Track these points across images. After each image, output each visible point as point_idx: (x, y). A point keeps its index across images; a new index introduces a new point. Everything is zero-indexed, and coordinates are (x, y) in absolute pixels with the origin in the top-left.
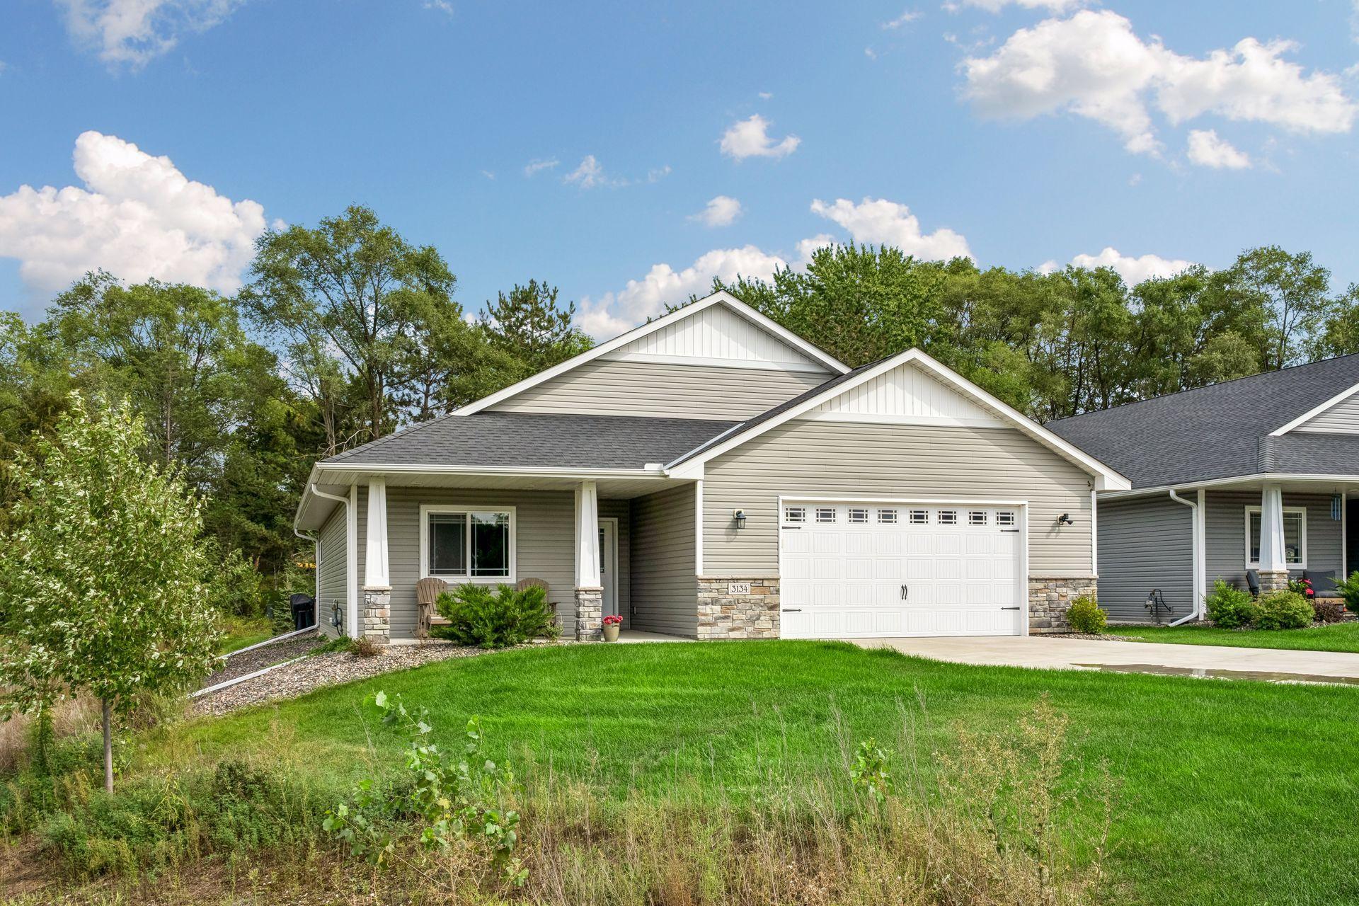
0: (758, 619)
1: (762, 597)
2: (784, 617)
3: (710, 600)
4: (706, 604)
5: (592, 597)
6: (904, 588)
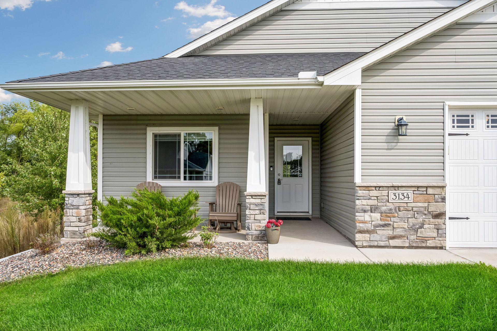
0: (421, 227)
1: (426, 205)
2: (450, 226)
3: (368, 208)
4: (365, 211)
5: (258, 201)
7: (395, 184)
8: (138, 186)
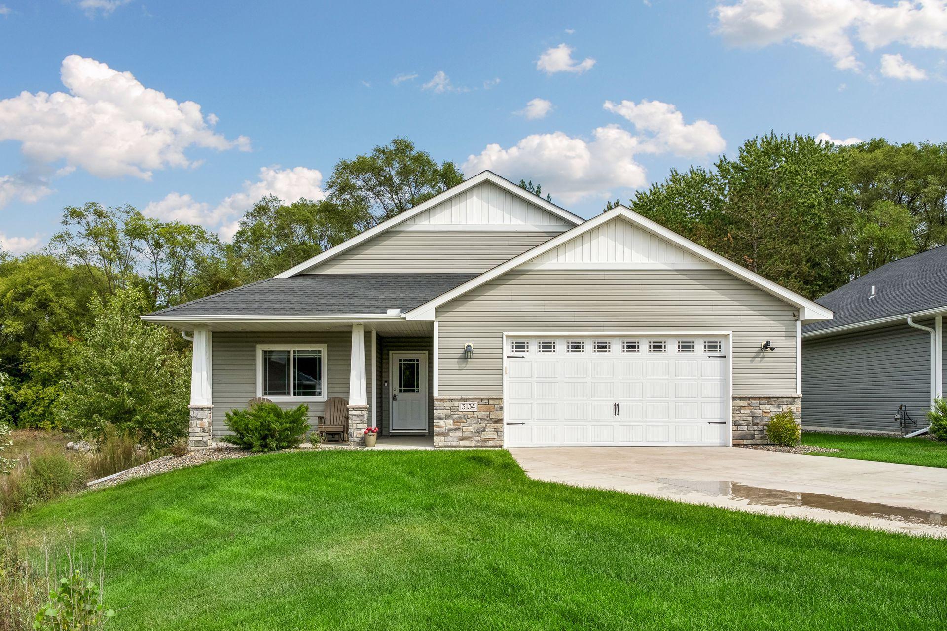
0: (484, 431)
1: (488, 413)
2: (506, 429)
3: (443, 416)
4: (441, 419)
5: (359, 412)
6: (617, 406)
7: (463, 397)
8: (249, 402)
